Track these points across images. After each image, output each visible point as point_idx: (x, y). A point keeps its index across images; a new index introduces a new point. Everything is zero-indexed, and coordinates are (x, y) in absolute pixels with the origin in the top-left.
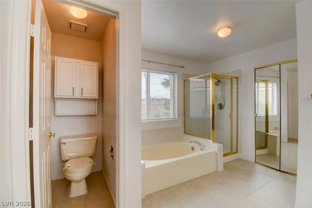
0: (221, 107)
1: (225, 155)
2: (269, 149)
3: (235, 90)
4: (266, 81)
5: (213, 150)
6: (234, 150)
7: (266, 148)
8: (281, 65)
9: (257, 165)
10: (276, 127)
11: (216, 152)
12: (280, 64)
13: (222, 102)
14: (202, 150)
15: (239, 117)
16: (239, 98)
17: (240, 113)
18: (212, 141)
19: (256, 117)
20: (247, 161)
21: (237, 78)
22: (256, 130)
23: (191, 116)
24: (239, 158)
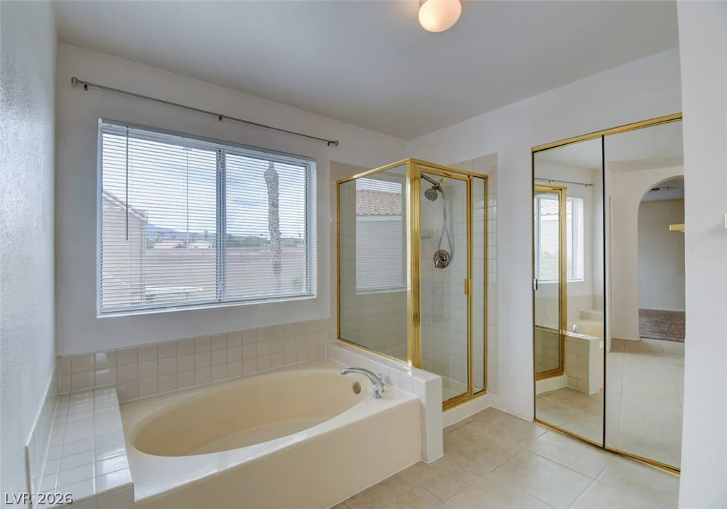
0: (443, 260)
1: (448, 404)
2: (569, 376)
3: (478, 214)
4: (561, 190)
5: (415, 396)
6: (477, 384)
7: (562, 374)
8: (605, 137)
9: (540, 430)
10: (581, 312)
11: (421, 403)
12: (603, 136)
13: (445, 247)
14: (380, 397)
15: (489, 287)
16: (489, 235)
17: (492, 278)
18: (410, 363)
19: (536, 291)
20: (511, 418)
21: (485, 178)
22: (536, 324)
23: (358, 287)
24: (491, 408)
